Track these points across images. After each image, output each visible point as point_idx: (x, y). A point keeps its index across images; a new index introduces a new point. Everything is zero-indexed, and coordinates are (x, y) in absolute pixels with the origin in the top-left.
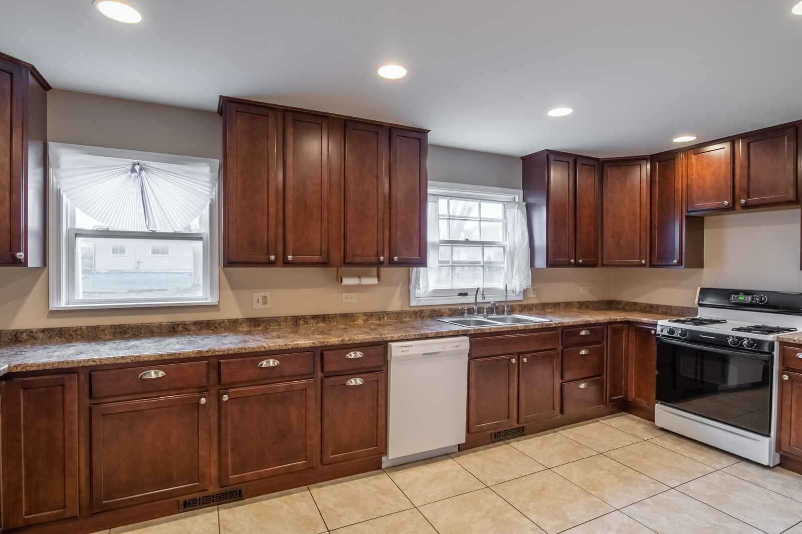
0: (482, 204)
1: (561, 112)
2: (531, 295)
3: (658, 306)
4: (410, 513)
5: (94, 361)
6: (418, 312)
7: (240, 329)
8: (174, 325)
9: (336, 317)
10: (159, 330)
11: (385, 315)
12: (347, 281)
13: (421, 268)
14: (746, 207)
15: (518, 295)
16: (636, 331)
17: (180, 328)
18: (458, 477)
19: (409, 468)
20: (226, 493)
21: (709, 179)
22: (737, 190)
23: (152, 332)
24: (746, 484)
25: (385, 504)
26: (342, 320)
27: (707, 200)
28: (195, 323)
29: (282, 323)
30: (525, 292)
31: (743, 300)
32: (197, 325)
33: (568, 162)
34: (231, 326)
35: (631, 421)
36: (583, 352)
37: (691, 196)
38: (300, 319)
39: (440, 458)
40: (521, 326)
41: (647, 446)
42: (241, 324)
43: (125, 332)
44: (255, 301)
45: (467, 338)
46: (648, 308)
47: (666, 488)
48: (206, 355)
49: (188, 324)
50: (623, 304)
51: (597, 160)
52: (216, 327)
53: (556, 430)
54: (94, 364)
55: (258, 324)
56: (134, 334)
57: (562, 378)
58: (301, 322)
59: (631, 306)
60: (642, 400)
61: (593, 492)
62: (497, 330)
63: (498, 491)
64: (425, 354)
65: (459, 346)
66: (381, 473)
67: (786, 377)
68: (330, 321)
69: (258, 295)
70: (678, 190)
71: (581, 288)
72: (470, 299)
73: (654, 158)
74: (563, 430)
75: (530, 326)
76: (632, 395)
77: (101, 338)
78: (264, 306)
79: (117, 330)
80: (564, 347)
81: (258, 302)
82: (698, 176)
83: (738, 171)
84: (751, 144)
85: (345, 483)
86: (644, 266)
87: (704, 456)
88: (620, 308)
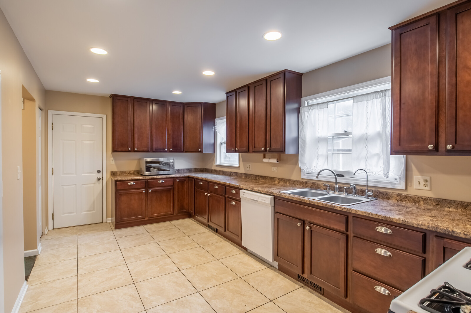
6: (304, 183)
38: (257, 177)
45: (271, 197)
62: (290, 198)
65: (265, 200)
69: (248, 165)
75: (315, 203)
78: (249, 169)
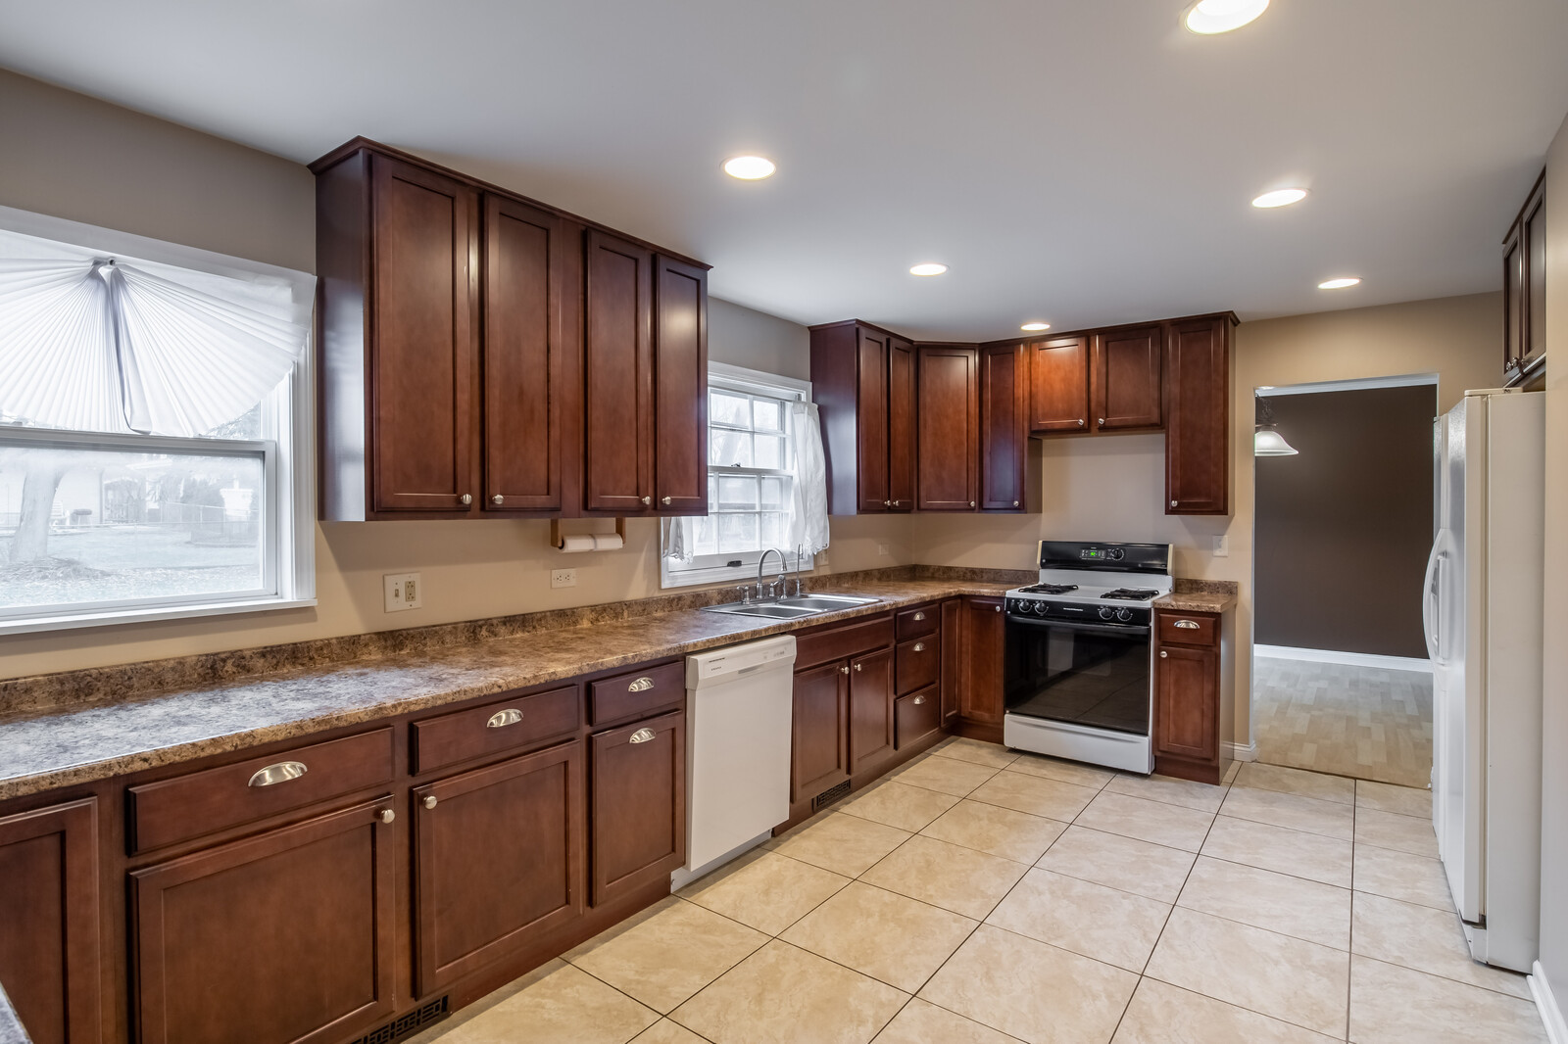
0: (756, 403)
1: (928, 269)
2: (823, 562)
3: (982, 571)
4: (774, 949)
5: (145, 760)
6: (674, 599)
7: (365, 657)
8: (215, 662)
9: (545, 617)
10: (176, 676)
11: (624, 607)
12: (575, 545)
13: (682, 517)
14: (1105, 429)
15: (807, 562)
16: (972, 608)
17: (229, 667)
18: (801, 876)
19: (715, 882)
20: (419, 1011)
21: (1058, 386)
22: (1093, 405)
23: (160, 683)
24: (1138, 801)
25: (722, 947)
26: (555, 624)
27: (1056, 417)
28: (266, 653)
29: (448, 638)
30: (816, 557)
31: (1097, 557)
32: (269, 657)
33: (881, 343)
34: (345, 652)
35: (969, 747)
36: (918, 648)
37: (1037, 410)
38: (481, 627)
39: (752, 854)
40: (853, 612)
41: (1010, 777)
42: (366, 645)
43: (90, 690)
44: (390, 593)
45: (792, 638)
46: (969, 575)
47: (1065, 826)
48: (392, 714)
49: (248, 657)
50: (931, 570)
51: (910, 342)
52: (311, 659)
53: (886, 776)
54: (146, 766)
55: (401, 643)
56: (114, 693)
57: (895, 693)
58: (484, 632)
59: (944, 573)
60: (983, 713)
61: (991, 852)
63: (873, 881)
64: (741, 672)
65: (784, 652)
66: (673, 903)
67: (1164, 654)
68: (534, 627)
69: (397, 581)
70: (1019, 399)
71: (880, 547)
72: (748, 571)
73: (985, 349)
74: (895, 775)
75: (863, 611)
76: (967, 707)
77: (22, 712)
78: (410, 603)
79: (67, 686)
80: (898, 642)
81: (397, 595)
82: (1045, 380)
83: (1094, 379)
84: (1110, 344)
85: (626, 933)
86: (972, 510)
87: (1078, 776)
88: (928, 577)
